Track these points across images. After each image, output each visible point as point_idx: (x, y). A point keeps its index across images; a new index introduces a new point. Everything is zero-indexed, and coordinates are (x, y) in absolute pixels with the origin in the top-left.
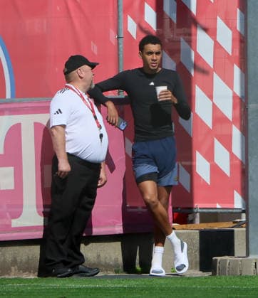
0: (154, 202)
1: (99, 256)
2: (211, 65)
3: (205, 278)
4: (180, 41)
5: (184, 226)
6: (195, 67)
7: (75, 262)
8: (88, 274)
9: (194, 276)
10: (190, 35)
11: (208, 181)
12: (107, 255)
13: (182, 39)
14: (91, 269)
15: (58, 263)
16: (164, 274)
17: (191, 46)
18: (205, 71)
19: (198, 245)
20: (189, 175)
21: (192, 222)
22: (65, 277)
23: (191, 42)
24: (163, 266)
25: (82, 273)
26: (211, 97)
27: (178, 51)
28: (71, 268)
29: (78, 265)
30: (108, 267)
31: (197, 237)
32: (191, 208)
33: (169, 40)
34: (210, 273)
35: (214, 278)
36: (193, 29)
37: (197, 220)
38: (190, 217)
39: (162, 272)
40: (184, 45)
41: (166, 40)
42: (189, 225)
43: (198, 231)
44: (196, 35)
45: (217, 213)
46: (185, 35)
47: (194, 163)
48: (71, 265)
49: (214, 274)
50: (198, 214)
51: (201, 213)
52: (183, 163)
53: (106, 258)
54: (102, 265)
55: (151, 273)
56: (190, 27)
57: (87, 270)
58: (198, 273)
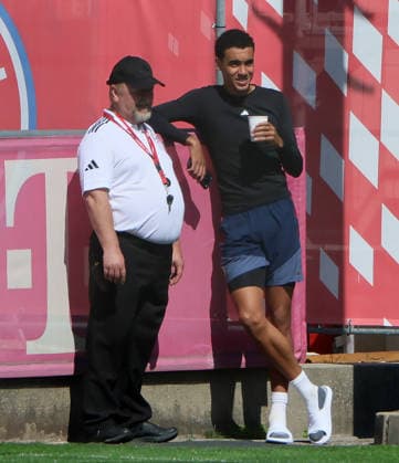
0: (255, 324)
1: (177, 408)
2: (378, 78)
3: (363, 448)
4: (323, 35)
5: (327, 357)
6: (350, 80)
7: (135, 418)
8: (159, 438)
9: (343, 444)
10: (342, 24)
11: (371, 281)
12: (191, 406)
13: (327, 32)
14: (164, 430)
15: (106, 419)
16: (290, 440)
17: (342, 43)
18: (367, 88)
19: (351, 391)
20: (336, 269)
21: (342, 350)
22: (118, 442)
23: (343, 38)
24: (288, 427)
25: (148, 437)
26: (376, 133)
27: (321, 52)
28: (130, 427)
29: (142, 422)
30: (192, 427)
31: (350, 377)
32: (341, 326)
33: (304, 32)
34: (372, 440)
35: (377, 449)
36: (347, 14)
37: (351, 347)
38: (338, 341)
39: (287, 436)
40: (330, 42)
41: (300, 34)
42: (336, 356)
43: (351, 366)
44: (352, 25)
45: (384, 335)
46: (332, 24)
47: (346, 248)
48: (130, 422)
49: (378, 441)
50: (352, 337)
51: (356, 335)
52: (327, 247)
53: (190, 410)
54: (183, 424)
55: (269, 438)
56: (341, 10)
57: (157, 431)
58: (350, 440)
